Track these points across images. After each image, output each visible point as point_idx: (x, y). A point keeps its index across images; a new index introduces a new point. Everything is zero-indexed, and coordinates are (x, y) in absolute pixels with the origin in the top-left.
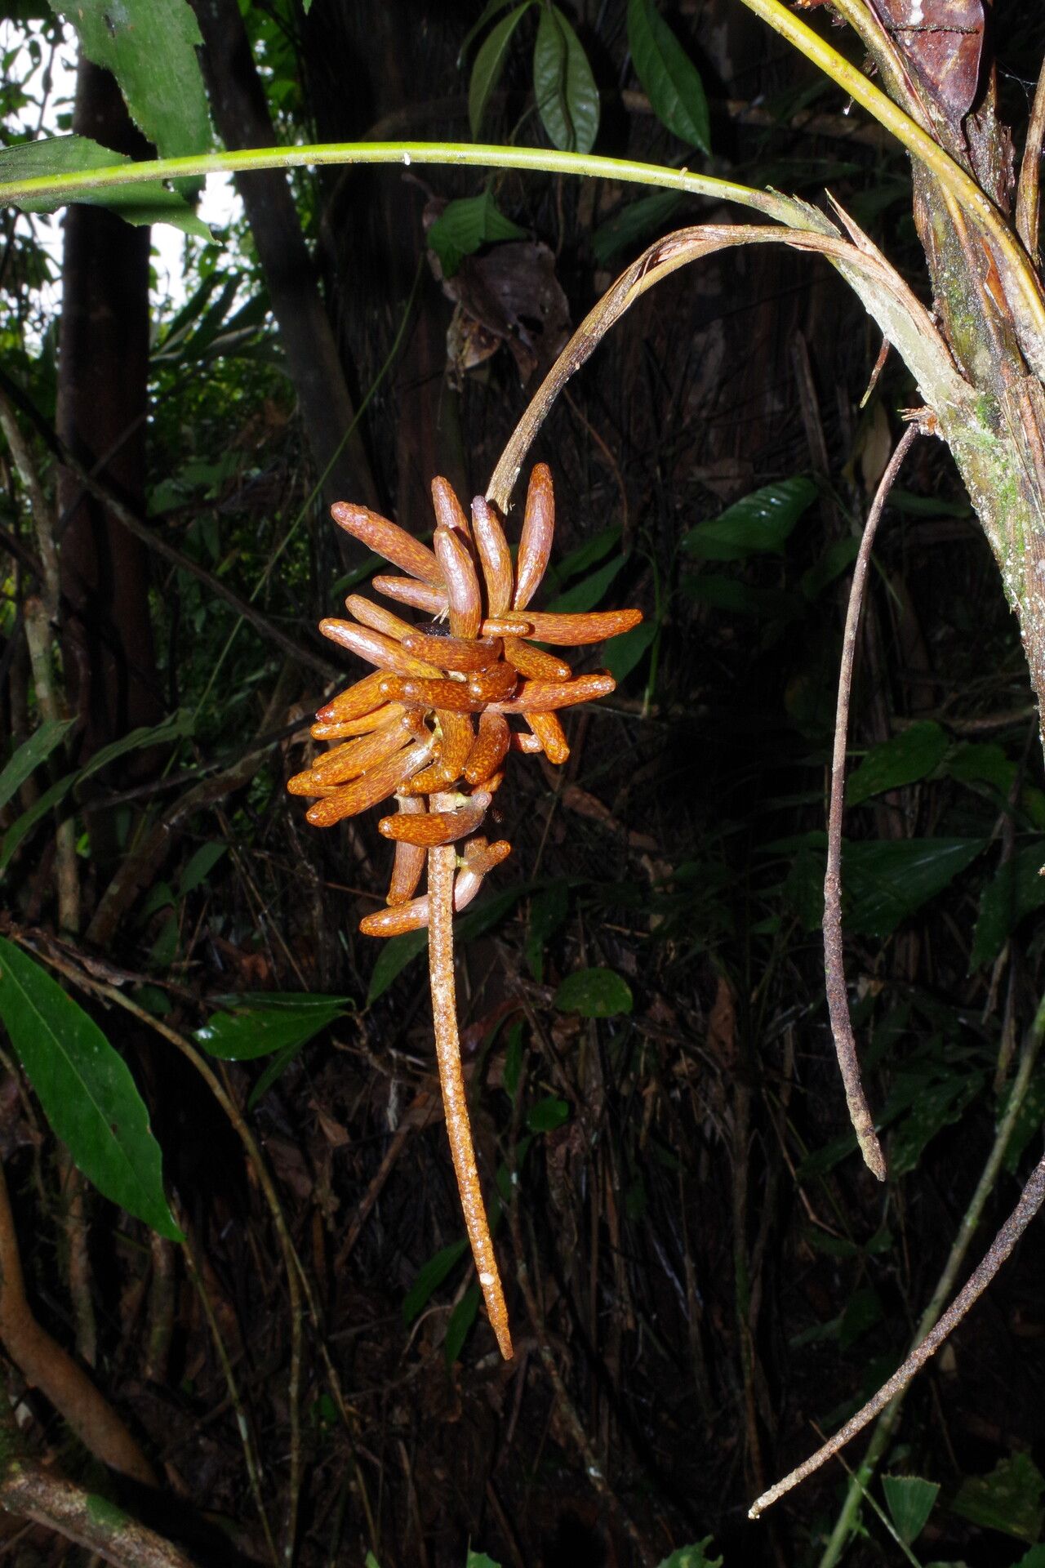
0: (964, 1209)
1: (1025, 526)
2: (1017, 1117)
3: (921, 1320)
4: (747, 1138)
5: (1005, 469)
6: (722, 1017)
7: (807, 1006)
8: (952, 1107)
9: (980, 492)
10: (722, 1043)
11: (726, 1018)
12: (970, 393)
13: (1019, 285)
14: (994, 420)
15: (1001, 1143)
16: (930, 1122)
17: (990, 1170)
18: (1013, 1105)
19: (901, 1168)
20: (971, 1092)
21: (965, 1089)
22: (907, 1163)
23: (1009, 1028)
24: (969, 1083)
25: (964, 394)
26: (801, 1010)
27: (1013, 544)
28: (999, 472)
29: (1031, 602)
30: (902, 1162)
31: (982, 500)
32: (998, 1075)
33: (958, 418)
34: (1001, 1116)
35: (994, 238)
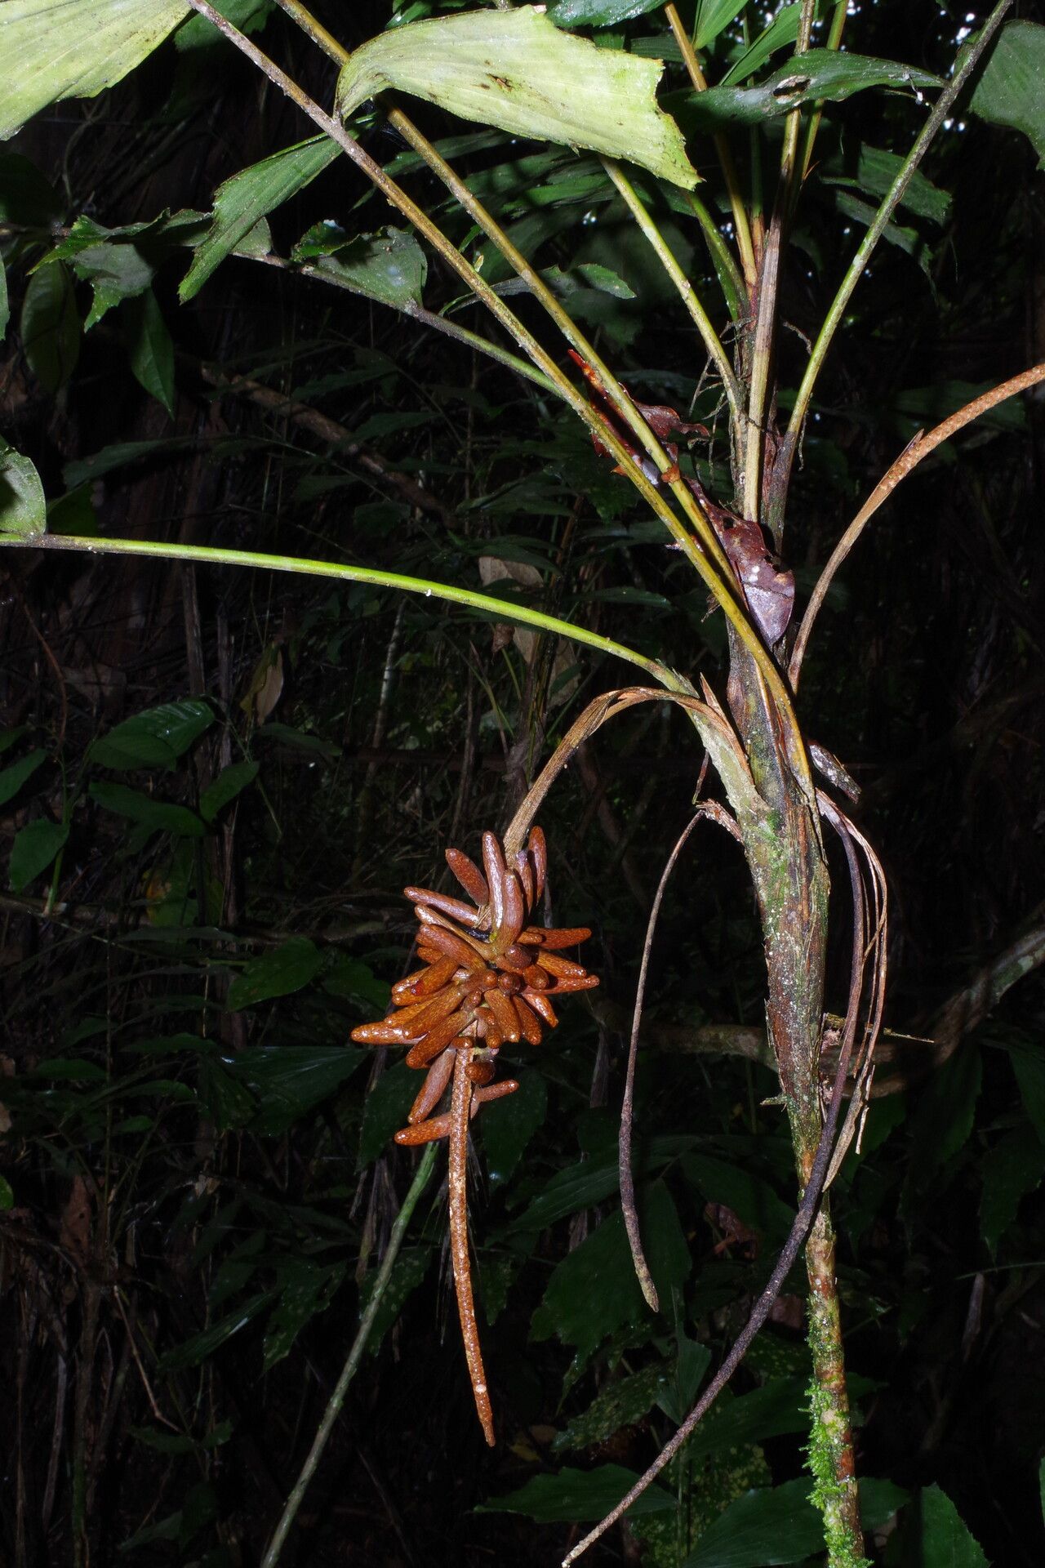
0: (331, 1391)
1: (786, 891)
2: (380, 1303)
3: (287, 1501)
4: (95, 1337)
5: (779, 856)
6: (77, 1215)
7: (151, 1203)
8: (320, 1297)
9: (758, 865)
10: (77, 1241)
11: (82, 1216)
12: (763, 806)
13: (796, 747)
14: (778, 826)
15: (365, 1328)
16: (300, 1311)
17: (355, 1353)
18: (377, 1293)
19: (274, 1356)
20: (336, 1281)
21: (330, 1279)
22: (280, 1352)
23: (371, 1221)
24: (333, 1274)
25: (760, 807)
26: (146, 1207)
27: (776, 899)
28: (775, 856)
29: (781, 936)
30: (274, 1350)
31: (760, 871)
32: (360, 1266)
33: (754, 820)
34: (366, 1303)
35: (788, 719)
